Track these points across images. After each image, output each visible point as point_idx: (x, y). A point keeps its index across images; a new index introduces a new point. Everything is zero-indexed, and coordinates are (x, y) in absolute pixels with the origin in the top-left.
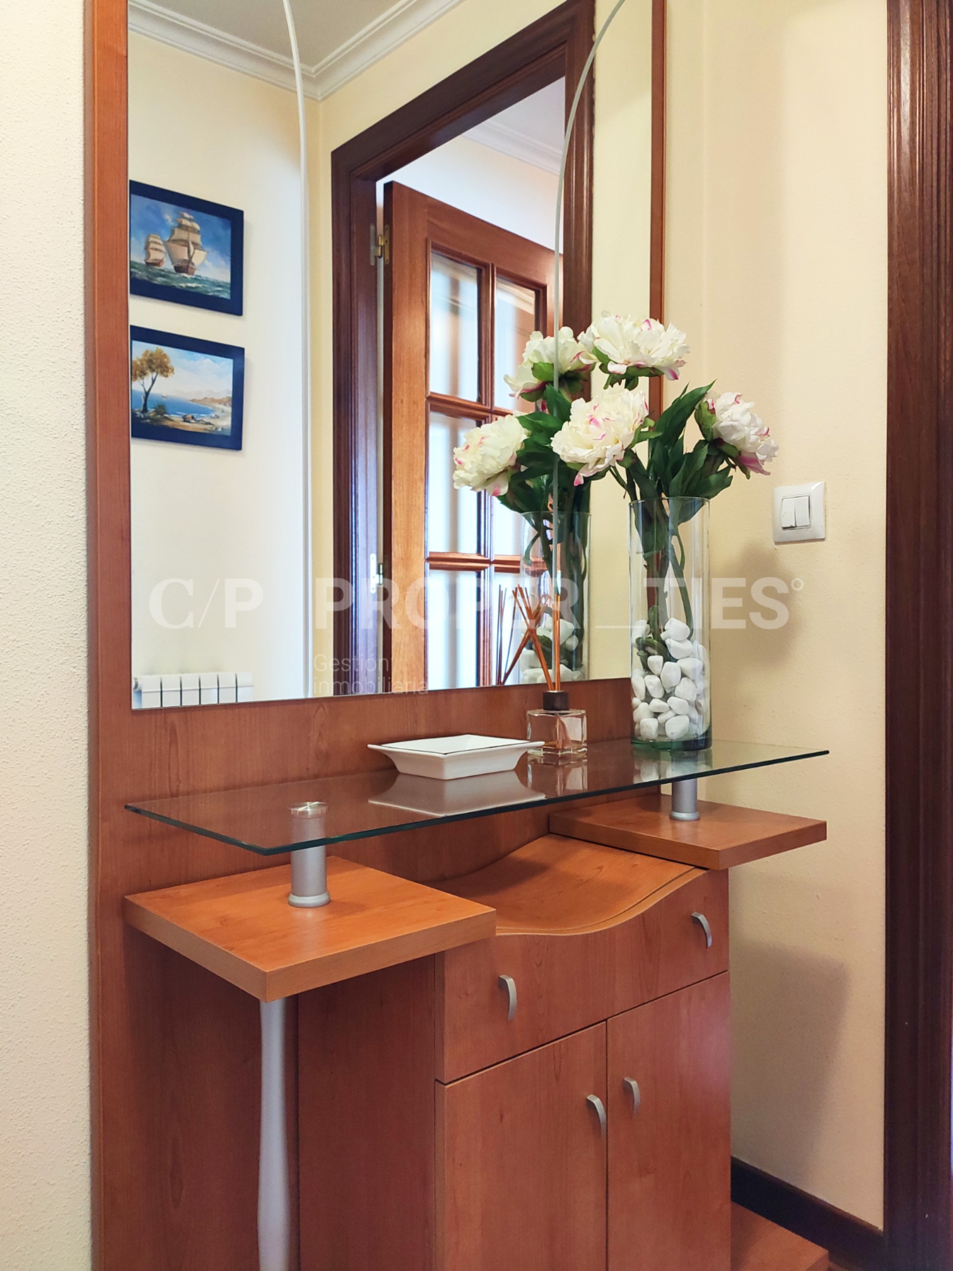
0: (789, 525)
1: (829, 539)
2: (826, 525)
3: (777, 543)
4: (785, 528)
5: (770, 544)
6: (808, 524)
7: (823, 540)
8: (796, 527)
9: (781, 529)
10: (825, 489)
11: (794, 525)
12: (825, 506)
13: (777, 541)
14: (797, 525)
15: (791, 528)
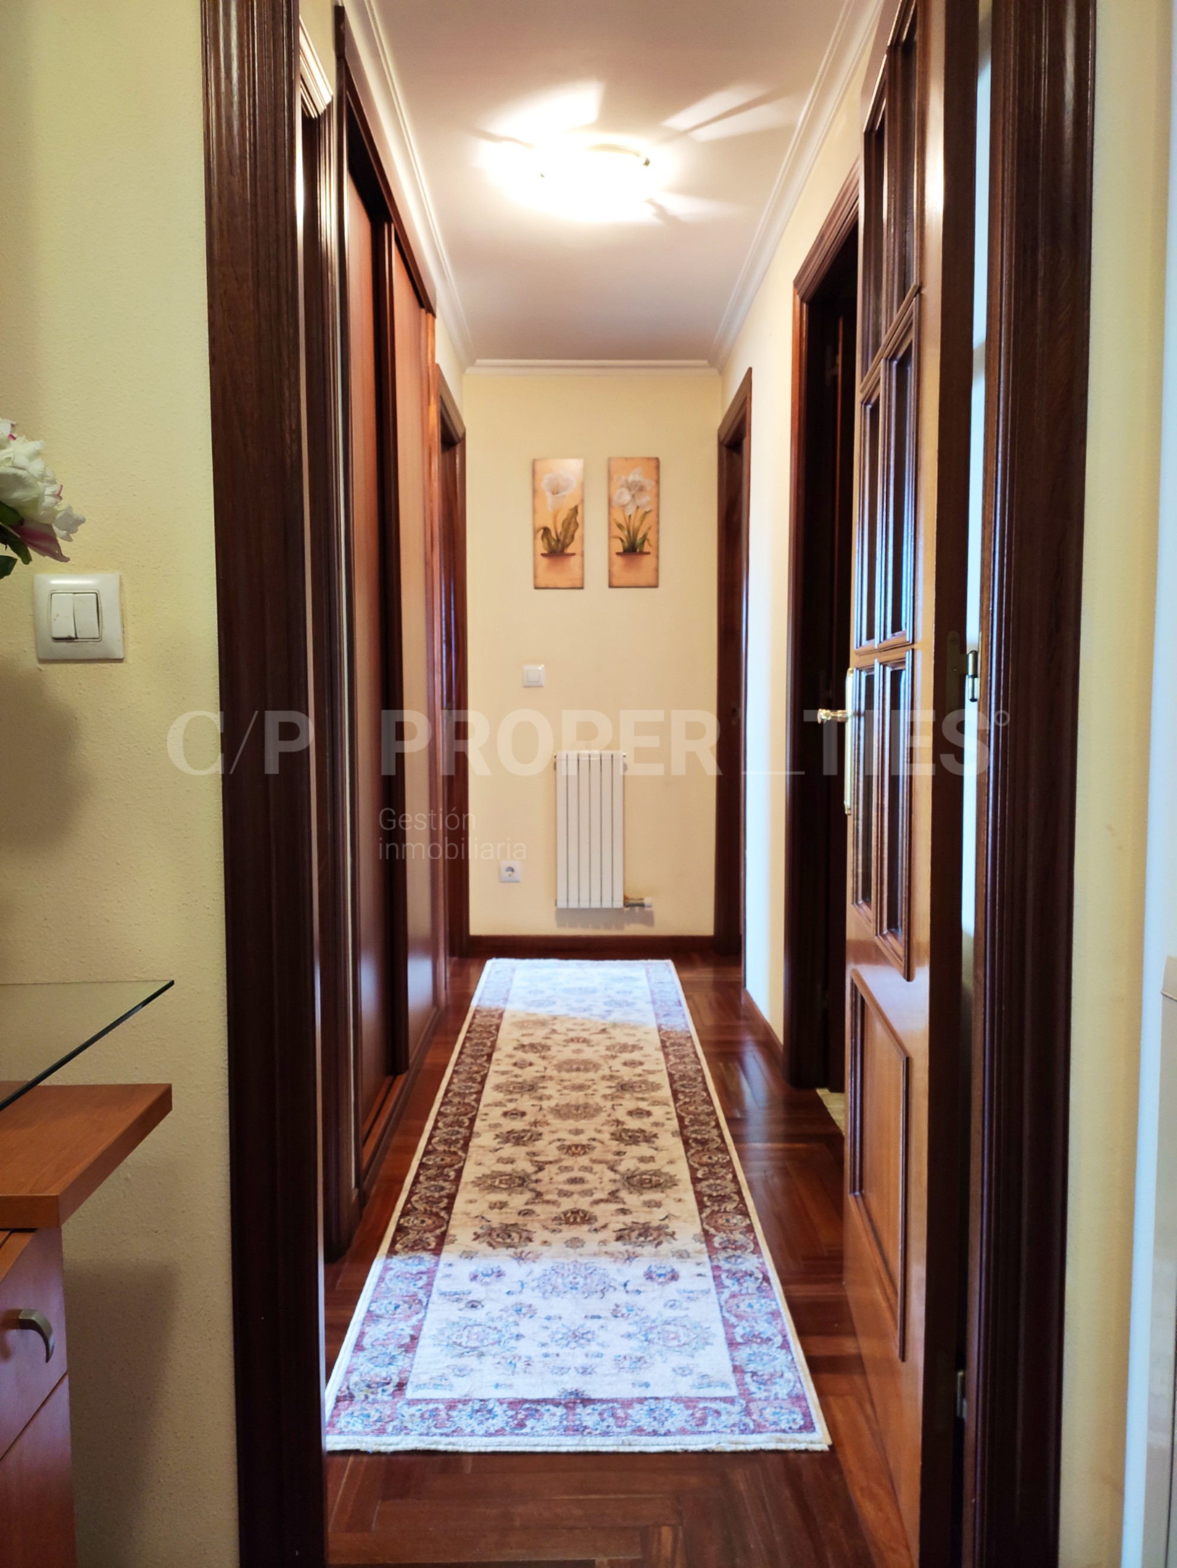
0: (65, 635)
1: (130, 659)
2: (124, 638)
3: (42, 661)
4: (57, 639)
5: (30, 661)
6: (97, 636)
7: (120, 660)
8: (77, 638)
9: (50, 639)
10: (121, 584)
11: (73, 635)
12: (122, 610)
13: (42, 657)
14: (78, 636)
15: (69, 639)
